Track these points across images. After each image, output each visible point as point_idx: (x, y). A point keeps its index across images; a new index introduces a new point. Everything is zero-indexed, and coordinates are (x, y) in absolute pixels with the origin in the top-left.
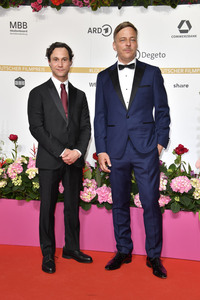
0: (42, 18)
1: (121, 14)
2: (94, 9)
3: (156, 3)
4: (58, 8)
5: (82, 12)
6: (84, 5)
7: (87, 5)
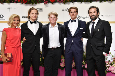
0: (47, 6)
1: (73, 5)
2: (65, 3)
3: (85, 1)
4: (53, 3)
5: (60, 4)
6: (61, 2)
7: (62, 2)
